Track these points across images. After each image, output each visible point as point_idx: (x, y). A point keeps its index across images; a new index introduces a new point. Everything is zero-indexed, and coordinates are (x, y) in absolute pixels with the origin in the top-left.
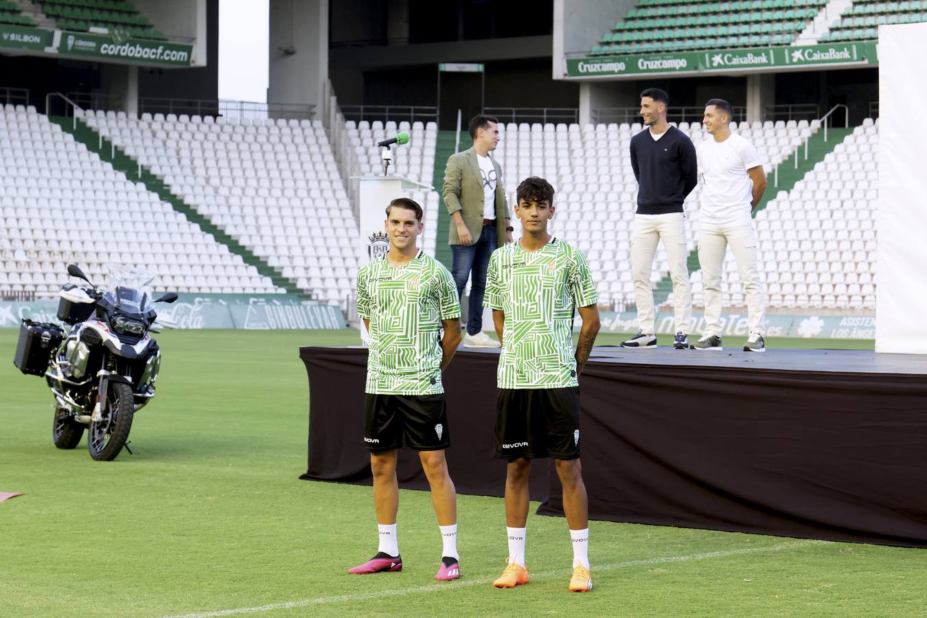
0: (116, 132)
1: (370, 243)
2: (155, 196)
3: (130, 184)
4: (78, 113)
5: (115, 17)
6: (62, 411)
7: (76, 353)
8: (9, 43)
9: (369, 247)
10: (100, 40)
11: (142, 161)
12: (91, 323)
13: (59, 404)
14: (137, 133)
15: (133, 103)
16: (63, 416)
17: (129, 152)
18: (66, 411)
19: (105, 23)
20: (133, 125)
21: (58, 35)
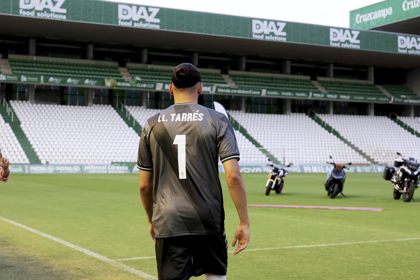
0: (408, 122)
2: (419, 138)
3: (412, 136)
4: (398, 118)
5: (408, 93)
6: (395, 189)
7: (399, 175)
10: (404, 99)
11: (415, 129)
12: (403, 167)
13: (394, 188)
14: (414, 122)
15: (412, 114)
16: (396, 191)
18: (397, 190)
19: (405, 94)
20: (413, 120)
21: (393, 98)
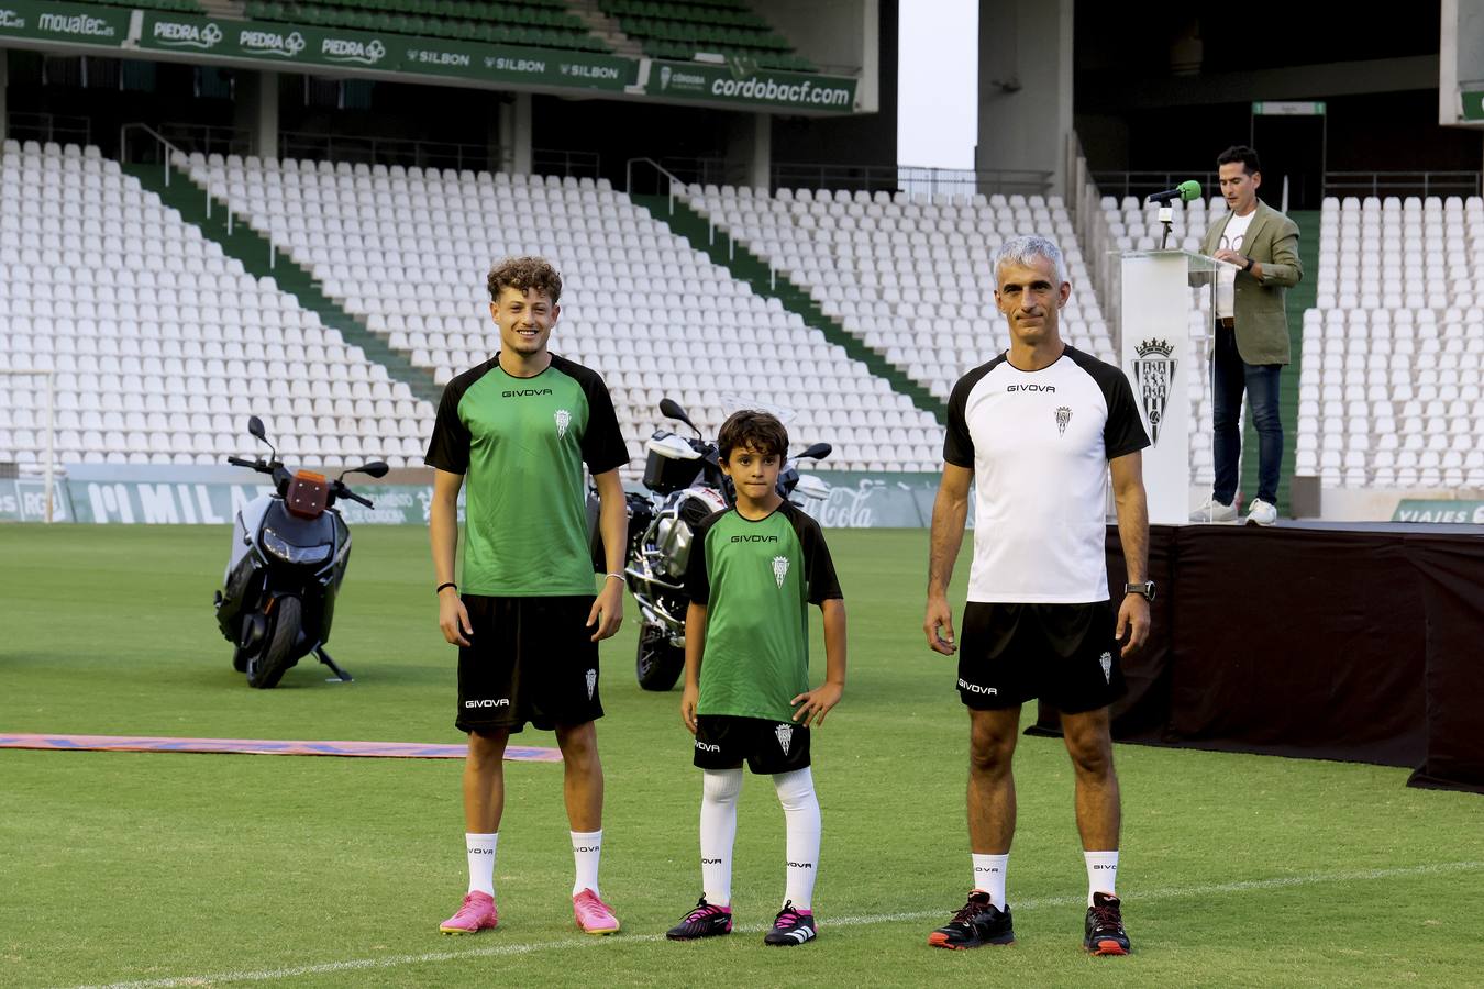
0: (735, 218)
1: (1137, 357)
2: (797, 320)
3: (758, 301)
4: (677, 188)
5: (735, 36)
6: (648, 629)
7: (672, 536)
8: (571, 80)
9: (1137, 364)
10: (711, 72)
11: (776, 264)
12: (695, 491)
13: (646, 619)
14: (769, 220)
15: (763, 174)
16: (652, 638)
17: (756, 249)
18: (658, 629)
19: (719, 46)
20: (763, 207)
21: (645, 65)
